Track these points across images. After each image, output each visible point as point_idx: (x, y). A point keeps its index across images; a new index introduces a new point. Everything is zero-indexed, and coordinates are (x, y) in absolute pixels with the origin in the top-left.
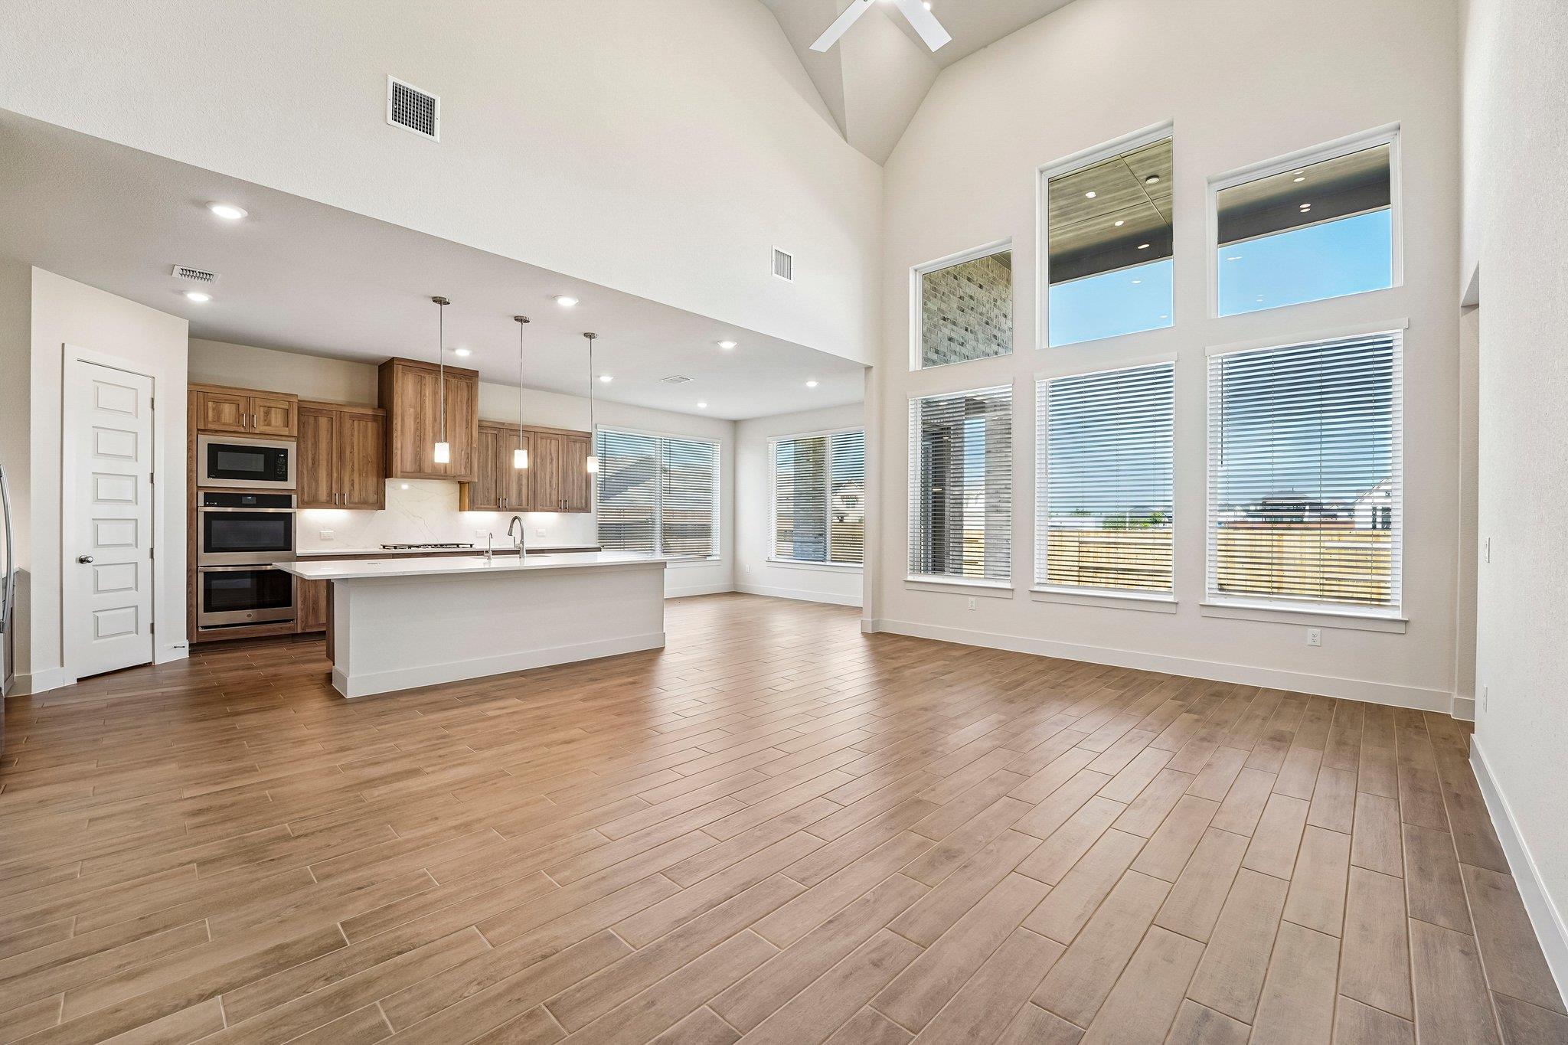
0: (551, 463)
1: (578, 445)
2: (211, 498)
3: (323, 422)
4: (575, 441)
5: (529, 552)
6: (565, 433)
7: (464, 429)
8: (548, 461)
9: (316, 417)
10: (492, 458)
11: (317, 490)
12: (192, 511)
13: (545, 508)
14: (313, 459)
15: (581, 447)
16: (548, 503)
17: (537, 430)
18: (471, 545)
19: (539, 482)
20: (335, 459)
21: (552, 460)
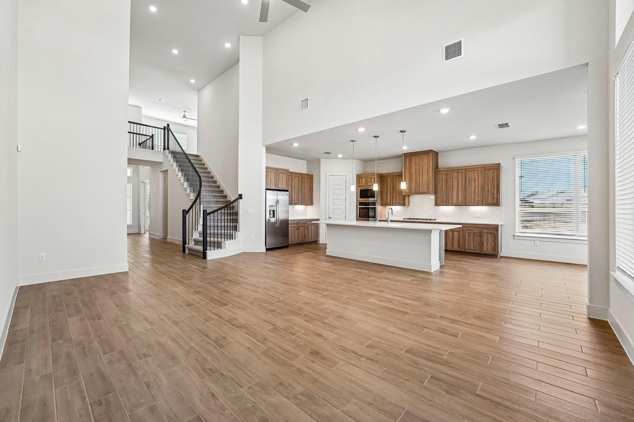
0: (475, 182)
1: (491, 171)
2: (361, 204)
3: (389, 179)
4: (489, 170)
5: (391, 221)
6: (483, 166)
7: (427, 174)
8: (473, 181)
9: (387, 178)
10: (444, 184)
11: (387, 200)
12: (357, 207)
13: (471, 204)
14: (387, 191)
15: (493, 173)
16: (473, 202)
17: (466, 168)
18: (435, 220)
19: (468, 191)
20: (391, 190)
21: (475, 181)
